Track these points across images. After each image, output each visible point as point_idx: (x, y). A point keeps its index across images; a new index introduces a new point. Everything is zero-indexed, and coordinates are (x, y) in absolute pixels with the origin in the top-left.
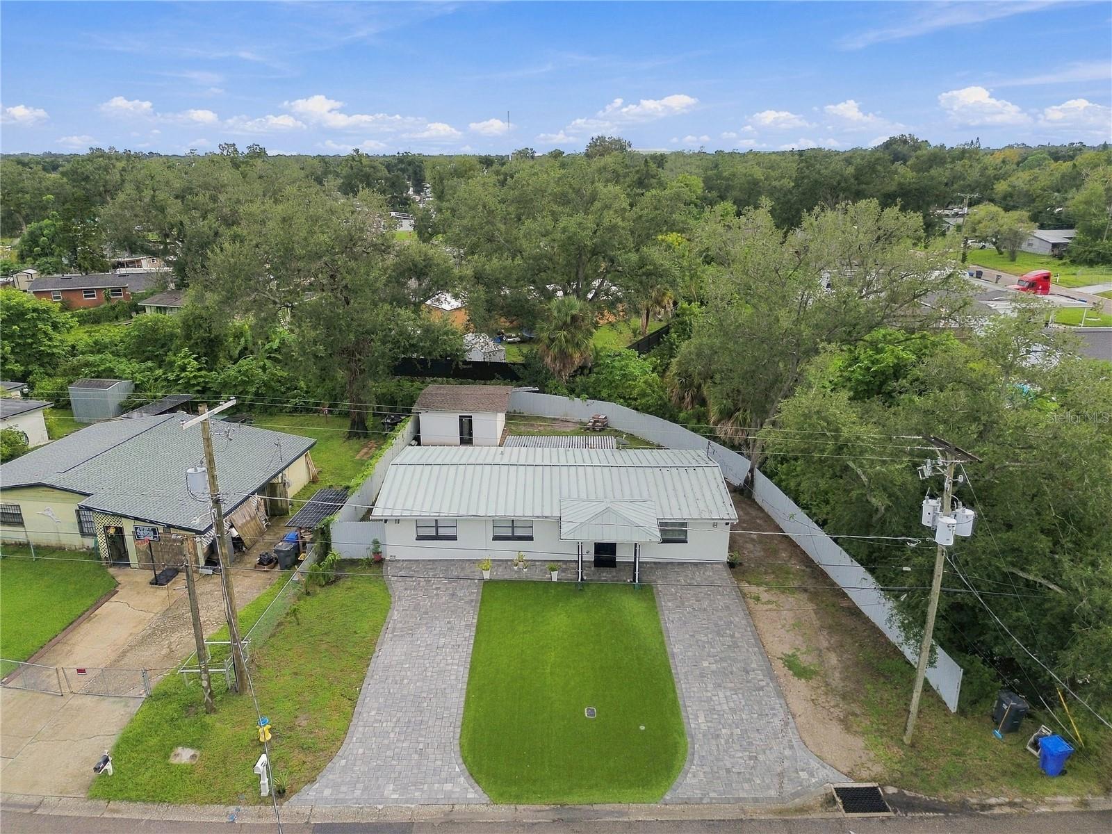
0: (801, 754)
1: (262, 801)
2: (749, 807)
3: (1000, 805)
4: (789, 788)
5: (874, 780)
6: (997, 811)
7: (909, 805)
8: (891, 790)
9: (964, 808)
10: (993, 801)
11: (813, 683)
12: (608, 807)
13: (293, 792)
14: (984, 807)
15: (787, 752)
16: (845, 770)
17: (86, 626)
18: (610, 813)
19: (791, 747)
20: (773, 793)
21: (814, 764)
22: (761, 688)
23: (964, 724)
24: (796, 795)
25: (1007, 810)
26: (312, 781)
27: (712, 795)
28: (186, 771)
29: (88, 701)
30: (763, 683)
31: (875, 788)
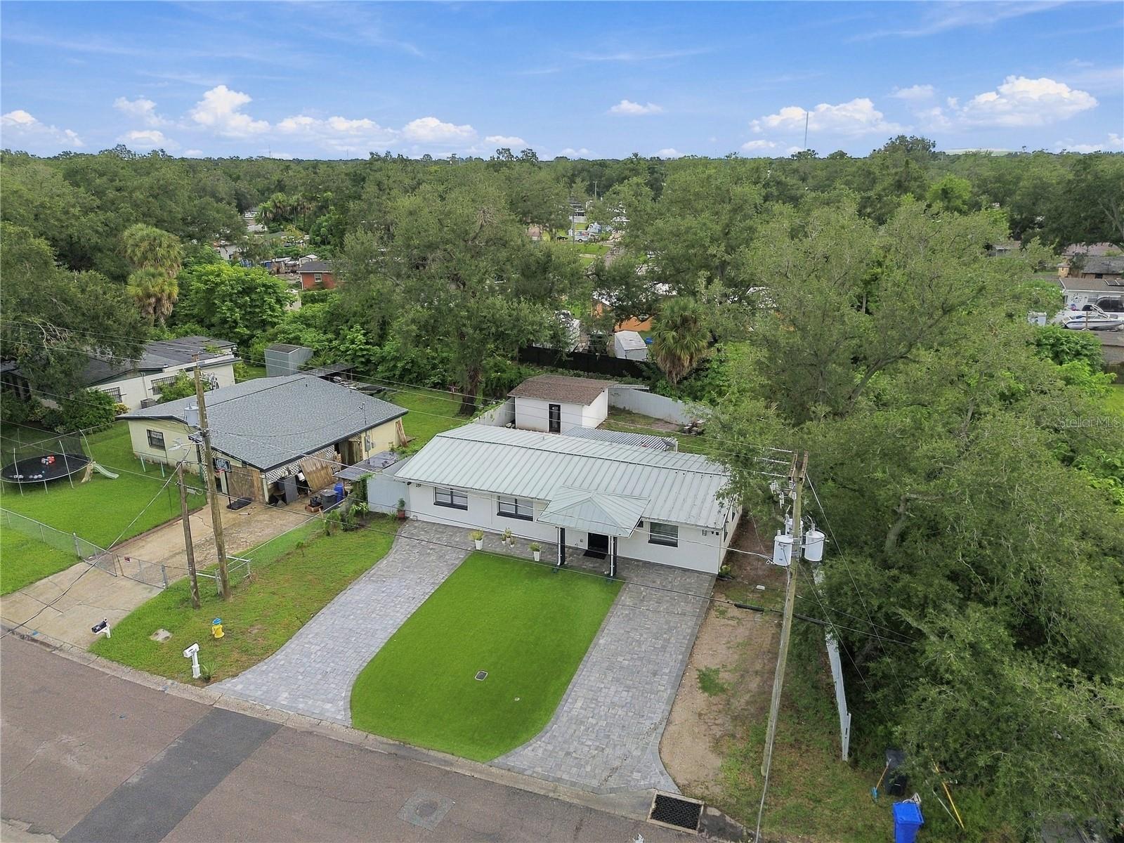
2: (563, 788)
4: (612, 783)
8: (713, 812)
11: (714, 699)
12: (441, 755)
15: (636, 753)
18: (436, 759)
19: (644, 749)
21: (655, 769)
24: (615, 790)
26: (234, 676)
28: (159, 646)
29: (129, 584)
31: (699, 806)
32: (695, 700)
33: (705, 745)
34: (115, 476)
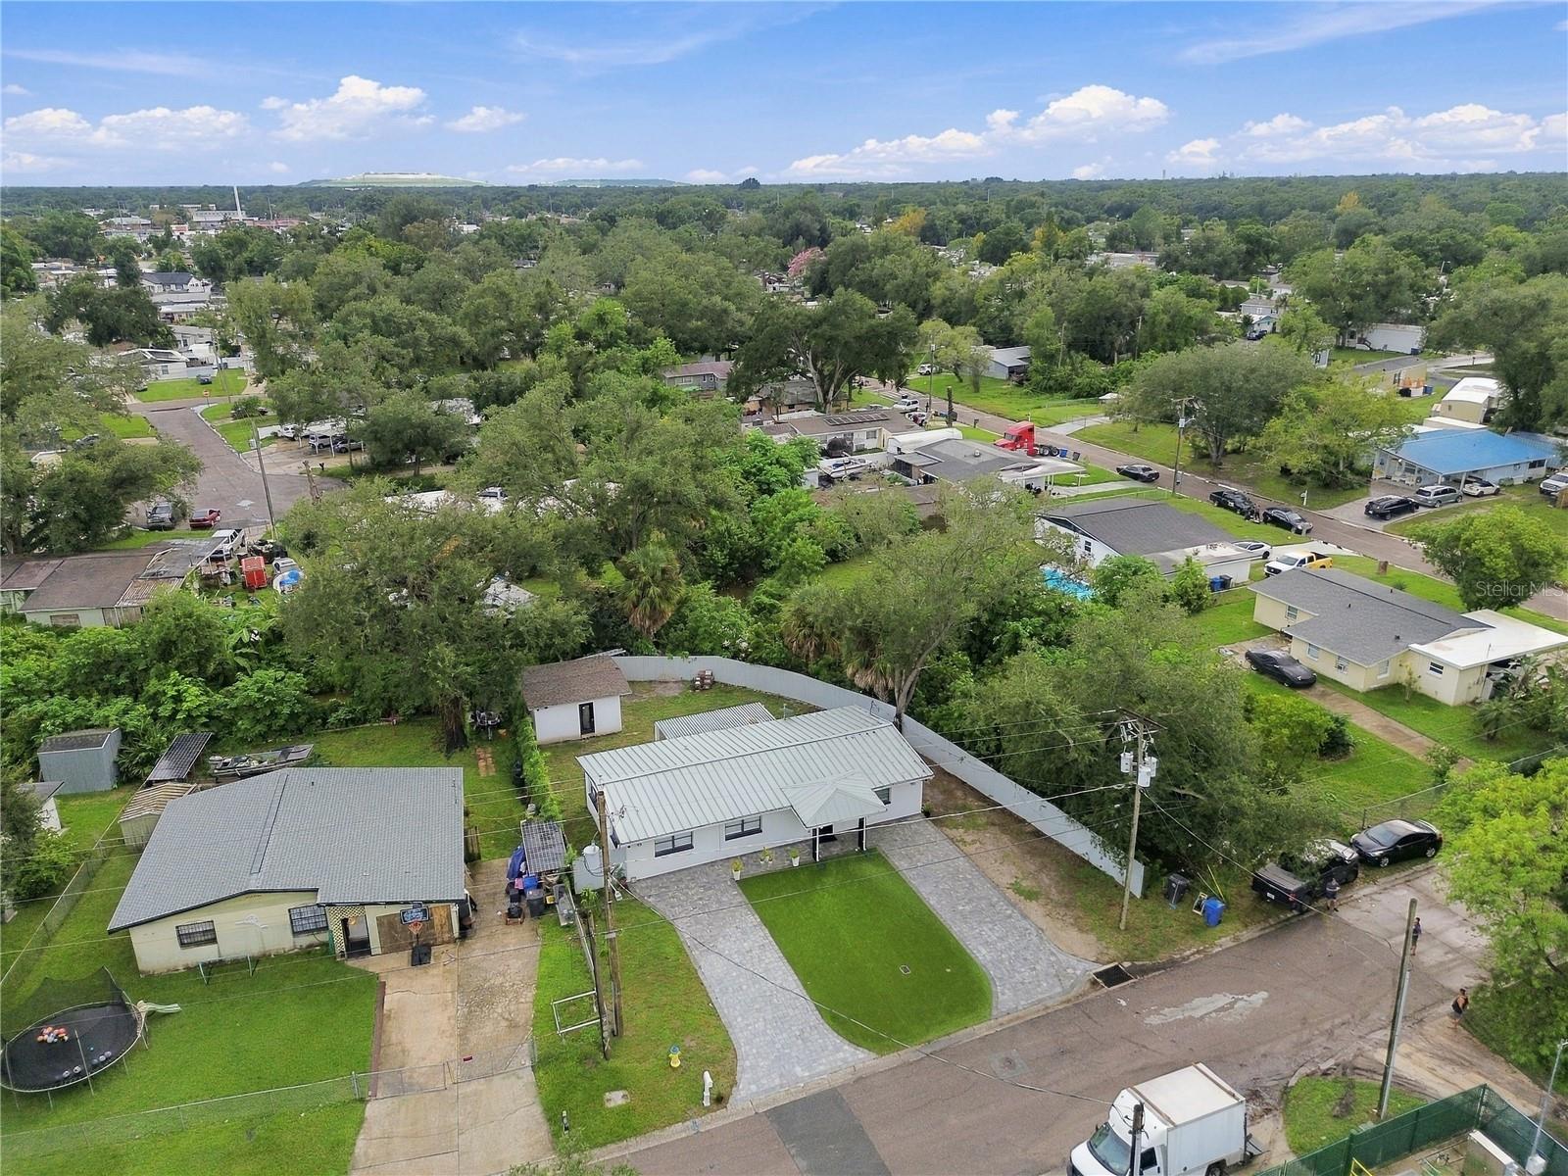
0: (1061, 957)
1: (709, 1110)
2: (1049, 1003)
3: (1193, 954)
4: (1067, 983)
5: (1114, 961)
6: (1192, 959)
7: (1143, 971)
8: (1127, 964)
9: (1173, 964)
10: (1188, 953)
11: (1041, 901)
12: (960, 1033)
13: (728, 1096)
14: (1184, 959)
15: (1053, 958)
16: (1094, 959)
17: (391, 1023)
18: (966, 1036)
19: (1052, 954)
20: (1059, 989)
21: (1073, 961)
22: (1010, 916)
23: (1149, 905)
24: (1073, 986)
25: (1197, 956)
26: (734, 1083)
27: (1023, 1003)
28: (629, 1109)
29: (478, 1085)
30: (1009, 912)
31: (1117, 966)
32: (1034, 908)
33: (1074, 933)
34: (175, 1007)
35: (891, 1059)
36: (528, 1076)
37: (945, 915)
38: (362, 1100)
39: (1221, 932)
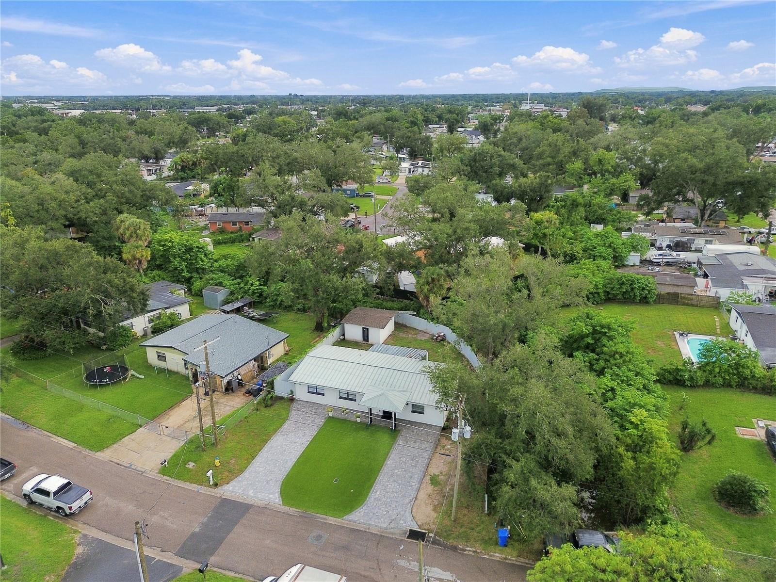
1: (210, 486)
2: (372, 528)
3: (470, 551)
5: (428, 530)
6: (466, 552)
7: (434, 542)
9: (455, 549)
10: (468, 549)
11: (436, 489)
12: (322, 516)
13: (221, 485)
14: (462, 550)
15: (402, 512)
16: (420, 524)
17: (177, 409)
18: (322, 518)
20: (385, 526)
21: (410, 518)
22: (412, 486)
25: (470, 553)
26: (227, 484)
27: (361, 521)
28: (190, 470)
29: (168, 439)
30: (414, 484)
31: (425, 533)
32: (428, 488)
33: (430, 508)
34: (143, 377)
35: (285, 509)
36: (182, 443)
37: (385, 470)
38: (141, 426)
39: (500, 550)
